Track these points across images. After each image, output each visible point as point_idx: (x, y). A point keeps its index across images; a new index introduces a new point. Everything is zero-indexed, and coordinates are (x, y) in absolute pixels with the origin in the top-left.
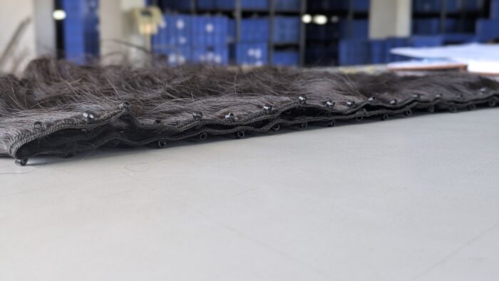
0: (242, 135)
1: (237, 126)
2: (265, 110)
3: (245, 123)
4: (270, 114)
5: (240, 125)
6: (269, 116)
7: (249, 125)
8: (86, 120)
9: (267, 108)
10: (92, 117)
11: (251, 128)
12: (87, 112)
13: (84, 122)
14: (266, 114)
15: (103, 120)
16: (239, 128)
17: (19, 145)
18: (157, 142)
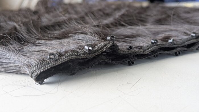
0: (179, 53)
1: (176, 48)
2: (192, 36)
3: (181, 46)
4: (195, 39)
5: (179, 47)
6: (195, 41)
7: (183, 47)
8: (87, 51)
9: (194, 35)
10: (90, 48)
11: (185, 49)
12: (87, 45)
13: (85, 53)
14: (193, 39)
15: (98, 51)
16: (178, 49)
17: (38, 72)
18: (129, 62)
